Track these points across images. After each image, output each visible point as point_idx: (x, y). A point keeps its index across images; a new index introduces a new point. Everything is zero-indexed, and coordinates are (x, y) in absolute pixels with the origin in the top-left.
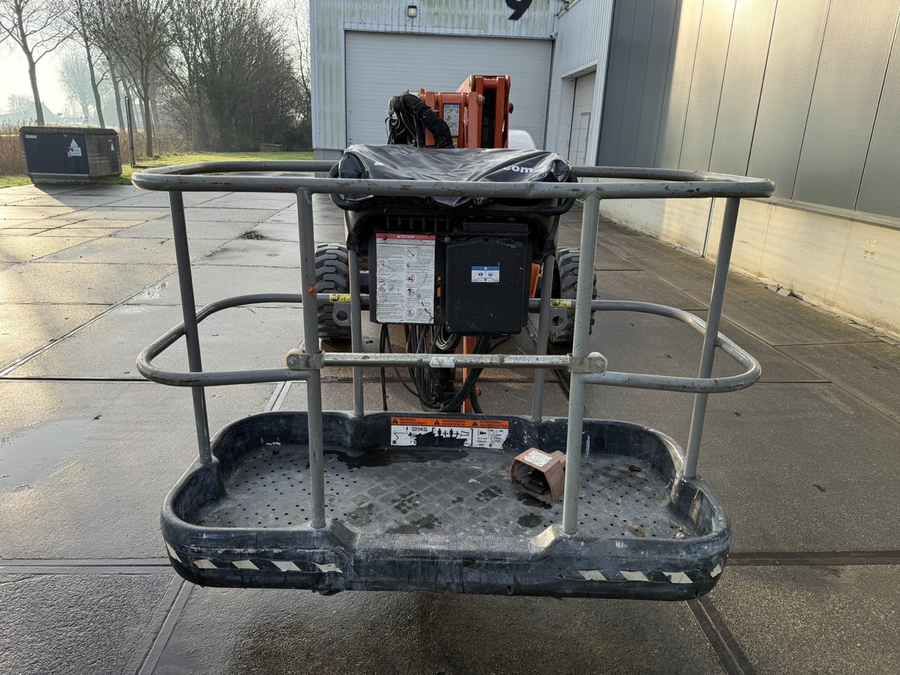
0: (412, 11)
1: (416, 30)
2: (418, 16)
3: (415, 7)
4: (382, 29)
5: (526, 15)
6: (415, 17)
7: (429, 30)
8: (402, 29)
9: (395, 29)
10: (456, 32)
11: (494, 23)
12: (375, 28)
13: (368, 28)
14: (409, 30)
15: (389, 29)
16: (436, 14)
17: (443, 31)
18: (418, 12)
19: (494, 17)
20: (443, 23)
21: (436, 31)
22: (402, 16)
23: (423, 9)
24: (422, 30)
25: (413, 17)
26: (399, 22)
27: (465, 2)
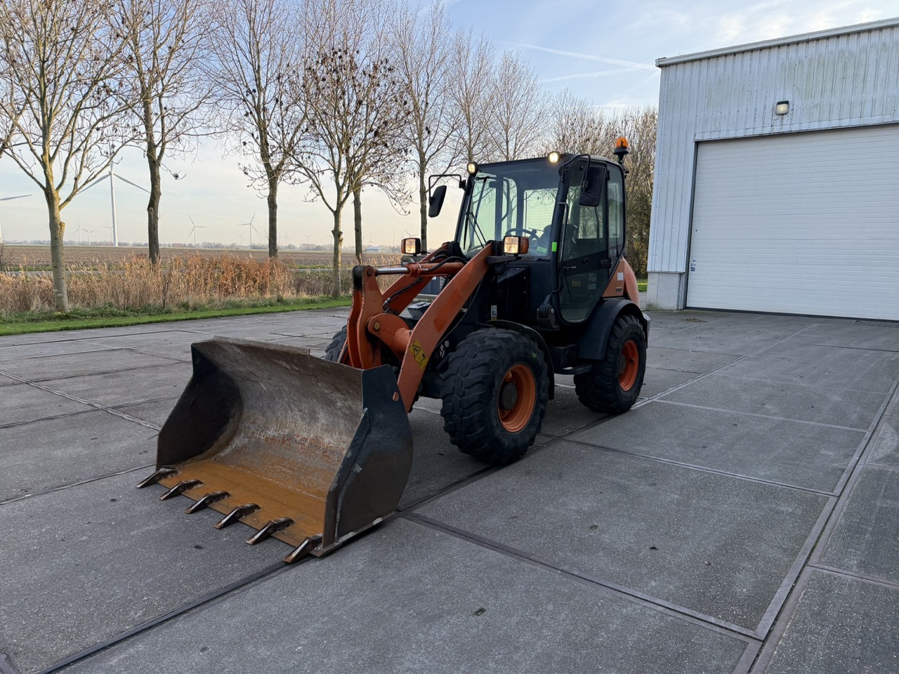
0: (782, 108)
1: (786, 129)
2: (790, 112)
3: (787, 103)
4: (740, 134)
6: (786, 114)
7: (804, 127)
8: (767, 131)
9: (758, 132)
10: (845, 123)
12: (732, 135)
13: (723, 135)
14: (776, 130)
15: (750, 133)
16: (816, 106)
17: (825, 125)
18: (791, 107)
20: (826, 115)
21: (815, 126)
22: (769, 114)
23: (797, 103)
24: (795, 128)
25: (783, 115)
26: (763, 123)
27: (860, 86)
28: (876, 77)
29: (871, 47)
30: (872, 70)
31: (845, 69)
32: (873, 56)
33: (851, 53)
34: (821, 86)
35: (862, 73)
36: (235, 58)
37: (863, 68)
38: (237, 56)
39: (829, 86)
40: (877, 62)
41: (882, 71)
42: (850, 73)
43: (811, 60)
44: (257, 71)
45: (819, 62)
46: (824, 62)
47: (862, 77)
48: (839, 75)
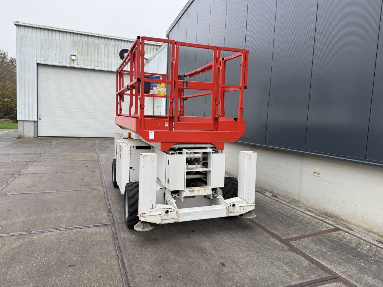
0: (73, 58)
1: (75, 66)
2: (77, 59)
3: (75, 56)
4: (57, 64)
7: (83, 67)
8: (68, 65)
9: (65, 65)
10: (96, 68)
11: (114, 66)
12: (54, 64)
13: (50, 63)
14: (72, 65)
15: (61, 65)
16: (86, 60)
17: (90, 67)
18: (77, 58)
19: (115, 63)
20: (89, 64)
21: (86, 67)
22: (68, 59)
23: (79, 57)
24: (79, 66)
25: (74, 60)
26: (67, 62)
27: (100, 56)
28: (105, 54)
29: (102, 43)
30: (103, 51)
31: (95, 48)
32: (103, 46)
33: (96, 44)
34: (87, 53)
35: (100, 52)
37: (100, 50)
39: (90, 54)
40: (105, 49)
41: (106, 52)
42: (96, 50)
43: (82, 42)
45: (85, 43)
46: (87, 44)
47: (100, 53)
48: (93, 50)
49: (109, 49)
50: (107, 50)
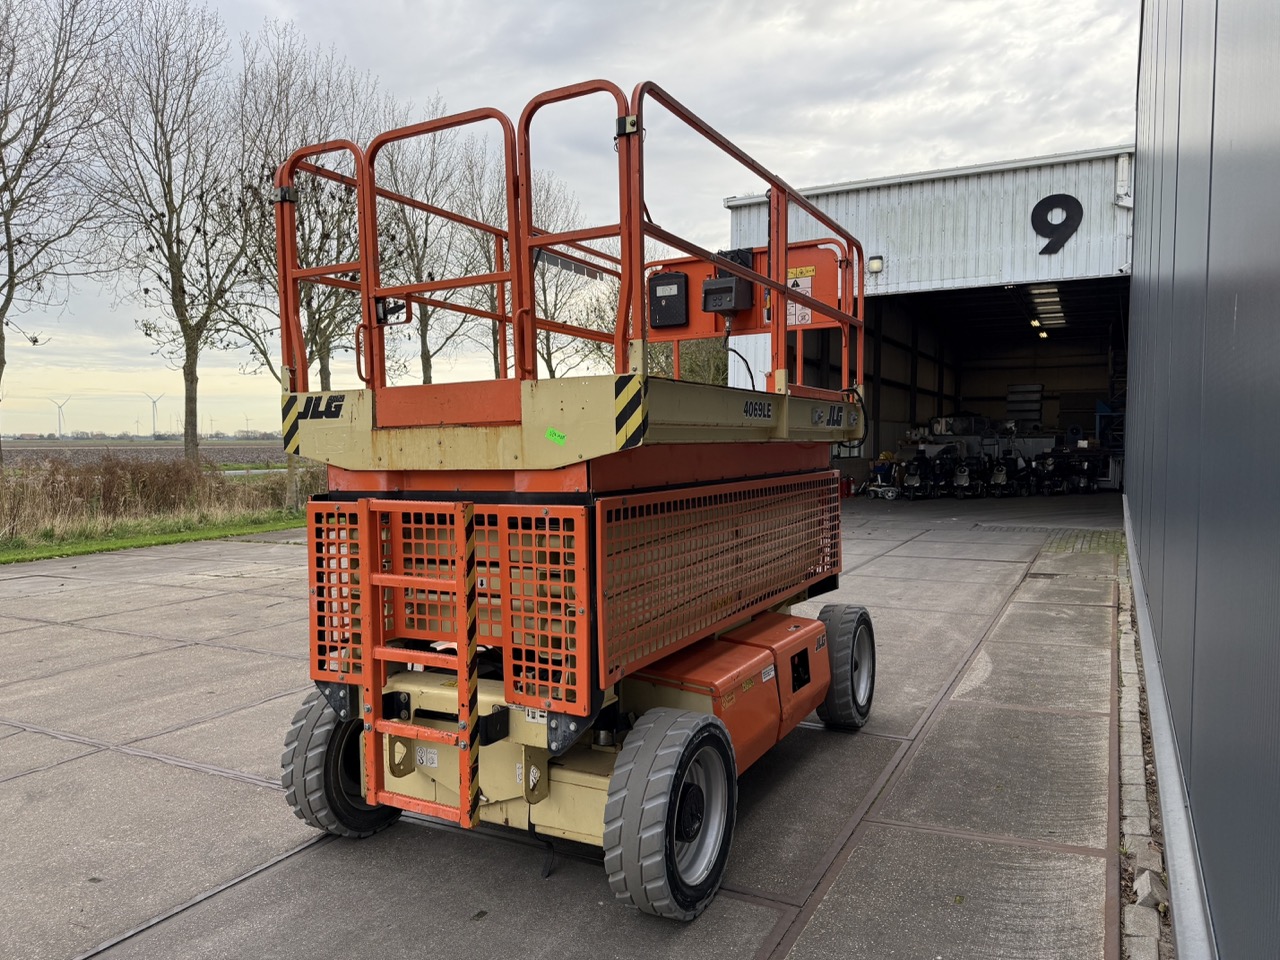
0: (876, 264)
1: (882, 289)
2: (885, 269)
3: (881, 258)
5: (1071, 244)
6: (880, 271)
7: (904, 287)
10: (948, 284)
11: (1013, 263)
14: (870, 291)
16: (914, 263)
17: (925, 285)
18: (885, 265)
19: (1013, 254)
20: (925, 274)
21: (914, 286)
23: (892, 259)
24: (893, 288)
25: (877, 272)
27: (961, 240)
28: (978, 230)
29: (970, 196)
30: (972, 222)
31: (943, 220)
32: (972, 206)
33: (949, 202)
34: (918, 239)
35: (962, 225)
36: (132, 164)
37: (962, 219)
38: (135, 161)
39: (926, 240)
40: (978, 213)
41: (984, 223)
42: (949, 224)
43: (904, 209)
44: (167, 184)
45: (913, 211)
46: (919, 210)
47: (962, 230)
48: (937, 226)
49: (994, 210)
50: (984, 214)
